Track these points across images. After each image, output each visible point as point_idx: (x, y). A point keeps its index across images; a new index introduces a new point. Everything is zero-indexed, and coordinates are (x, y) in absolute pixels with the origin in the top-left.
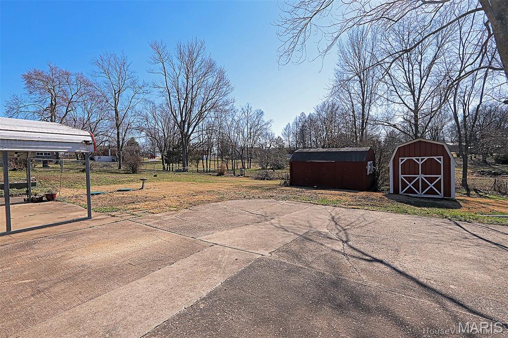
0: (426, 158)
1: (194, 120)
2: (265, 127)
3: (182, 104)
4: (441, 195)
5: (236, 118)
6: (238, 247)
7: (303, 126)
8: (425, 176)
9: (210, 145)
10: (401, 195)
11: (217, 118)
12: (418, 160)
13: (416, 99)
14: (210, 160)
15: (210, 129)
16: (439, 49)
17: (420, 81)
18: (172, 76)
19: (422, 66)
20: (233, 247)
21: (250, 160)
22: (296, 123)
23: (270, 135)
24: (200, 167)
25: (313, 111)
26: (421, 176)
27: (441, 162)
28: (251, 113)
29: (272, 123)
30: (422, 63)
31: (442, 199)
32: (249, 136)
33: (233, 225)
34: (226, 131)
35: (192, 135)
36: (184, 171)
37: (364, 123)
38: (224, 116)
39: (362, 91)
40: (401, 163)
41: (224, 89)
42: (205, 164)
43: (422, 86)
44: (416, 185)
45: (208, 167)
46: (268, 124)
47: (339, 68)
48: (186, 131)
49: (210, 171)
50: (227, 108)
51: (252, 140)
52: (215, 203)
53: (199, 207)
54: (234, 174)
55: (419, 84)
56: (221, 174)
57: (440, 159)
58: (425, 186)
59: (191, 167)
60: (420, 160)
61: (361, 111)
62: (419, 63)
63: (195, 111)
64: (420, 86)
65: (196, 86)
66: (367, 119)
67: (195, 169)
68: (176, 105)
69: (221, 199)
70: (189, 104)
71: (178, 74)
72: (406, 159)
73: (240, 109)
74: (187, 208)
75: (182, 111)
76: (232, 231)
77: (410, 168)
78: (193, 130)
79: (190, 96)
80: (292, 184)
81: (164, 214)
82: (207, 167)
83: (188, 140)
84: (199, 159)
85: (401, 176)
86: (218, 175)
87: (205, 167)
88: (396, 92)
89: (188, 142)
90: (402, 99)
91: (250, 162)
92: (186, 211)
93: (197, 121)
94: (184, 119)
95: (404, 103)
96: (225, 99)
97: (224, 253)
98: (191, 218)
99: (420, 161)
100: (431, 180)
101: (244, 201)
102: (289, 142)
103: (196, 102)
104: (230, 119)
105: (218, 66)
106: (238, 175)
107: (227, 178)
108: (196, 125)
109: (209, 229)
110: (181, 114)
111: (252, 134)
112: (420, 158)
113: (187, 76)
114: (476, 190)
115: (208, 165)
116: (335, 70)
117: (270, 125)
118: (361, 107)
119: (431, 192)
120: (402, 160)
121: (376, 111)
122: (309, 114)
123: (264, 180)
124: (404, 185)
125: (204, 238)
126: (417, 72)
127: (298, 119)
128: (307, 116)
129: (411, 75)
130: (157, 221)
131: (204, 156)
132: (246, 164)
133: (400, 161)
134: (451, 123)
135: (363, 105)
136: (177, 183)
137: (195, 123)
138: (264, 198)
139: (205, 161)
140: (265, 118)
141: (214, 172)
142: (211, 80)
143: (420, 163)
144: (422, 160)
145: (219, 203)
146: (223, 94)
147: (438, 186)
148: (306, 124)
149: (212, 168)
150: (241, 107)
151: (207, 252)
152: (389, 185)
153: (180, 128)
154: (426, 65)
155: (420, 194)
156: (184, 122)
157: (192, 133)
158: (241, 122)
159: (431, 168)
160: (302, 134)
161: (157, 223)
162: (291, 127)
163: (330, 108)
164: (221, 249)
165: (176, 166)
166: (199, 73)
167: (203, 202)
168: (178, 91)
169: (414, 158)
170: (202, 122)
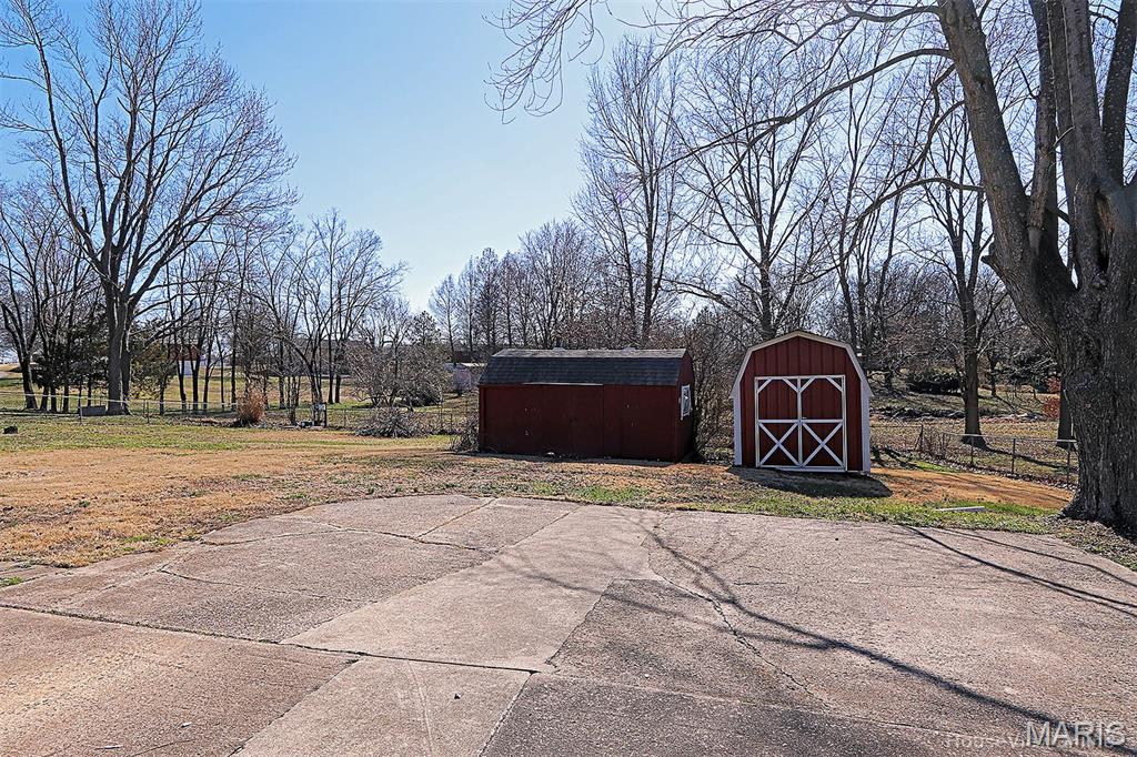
0: (811, 379)
1: (154, 249)
2: (384, 282)
3: (111, 192)
4: (843, 466)
5: (296, 251)
6: (443, 656)
7: (488, 286)
8: (810, 421)
9: (205, 330)
10: (759, 468)
11: (235, 246)
12: (794, 382)
13: (765, 238)
14: (207, 379)
15: (209, 279)
16: (810, 125)
17: (771, 195)
18: (74, 96)
19: (776, 160)
20: (422, 656)
21: (339, 379)
22: (471, 276)
23: (397, 305)
24: (172, 398)
25: (517, 248)
26: (801, 422)
27: (842, 389)
28: (344, 240)
29: (406, 274)
30: (776, 154)
31: (845, 476)
32: (335, 307)
33: (382, 586)
34: (263, 288)
35: (146, 295)
36: (114, 410)
37: (651, 287)
38: (256, 242)
39: (647, 207)
40: (758, 390)
41: (264, 160)
42: (189, 390)
43: (776, 206)
44: (791, 444)
45: (201, 399)
46: (393, 273)
47: (593, 141)
48: (122, 280)
49: (205, 412)
50: (266, 217)
51: (343, 321)
52: (284, 516)
53: (236, 532)
54: (292, 418)
55: (770, 203)
56: (248, 420)
57: (839, 381)
58: (810, 444)
59: (141, 398)
60: (799, 383)
61: (643, 256)
62: (769, 152)
63: (160, 221)
64: (773, 207)
65: (165, 139)
66: (660, 279)
67: (155, 405)
68: (85, 194)
69: (297, 503)
70: (137, 196)
71: (97, 93)
72: (769, 379)
73: (309, 226)
74: (191, 539)
75: (112, 215)
76: (390, 604)
77: (778, 403)
78: (151, 279)
79: (141, 167)
80: (485, 448)
81: (110, 565)
82: (196, 398)
83: (130, 309)
84: (172, 374)
85: (759, 423)
86: (236, 425)
87: (190, 398)
88: (723, 215)
89: (130, 319)
90: (734, 234)
91: (338, 383)
92: (194, 548)
93: (163, 251)
94: (115, 241)
95: (740, 244)
96: (262, 189)
97: (407, 684)
98: (225, 572)
99: (799, 385)
100: (823, 430)
101: (375, 504)
102: (451, 327)
103: (166, 192)
104: (278, 254)
105: (244, 85)
106: (307, 424)
107: (272, 433)
108: (162, 262)
109: (310, 605)
110: (108, 227)
111: (344, 301)
112: (799, 378)
113: (133, 102)
114: (888, 451)
115: (201, 393)
116: (583, 144)
117: (398, 278)
118: (645, 248)
119: (823, 459)
120: (761, 383)
121: (680, 259)
122: (504, 255)
123: (389, 436)
124: (767, 444)
125: (308, 636)
126: (765, 173)
127: (475, 266)
128: (501, 259)
129: (753, 178)
130: (95, 595)
131: (187, 363)
132: (325, 390)
133: (756, 384)
134: (823, 297)
135: (650, 241)
136: (109, 452)
137: (156, 258)
138: (430, 491)
139: (188, 380)
140: (385, 257)
141: (222, 413)
142: (216, 126)
143: (799, 390)
144: (803, 382)
145: (297, 515)
146: (257, 173)
147: (835, 444)
148: (497, 281)
149: (214, 401)
150: (309, 217)
151: (347, 685)
152: (731, 447)
153: (102, 269)
154: (784, 161)
155: (801, 464)
156: (119, 250)
157: (145, 287)
158: (312, 265)
159: (820, 401)
160: (487, 306)
161: (100, 602)
162: (457, 287)
163: (561, 243)
164: (388, 668)
165: (77, 396)
166: (175, 101)
167: (243, 516)
168: (95, 149)
169: (786, 379)
170: (181, 257)
